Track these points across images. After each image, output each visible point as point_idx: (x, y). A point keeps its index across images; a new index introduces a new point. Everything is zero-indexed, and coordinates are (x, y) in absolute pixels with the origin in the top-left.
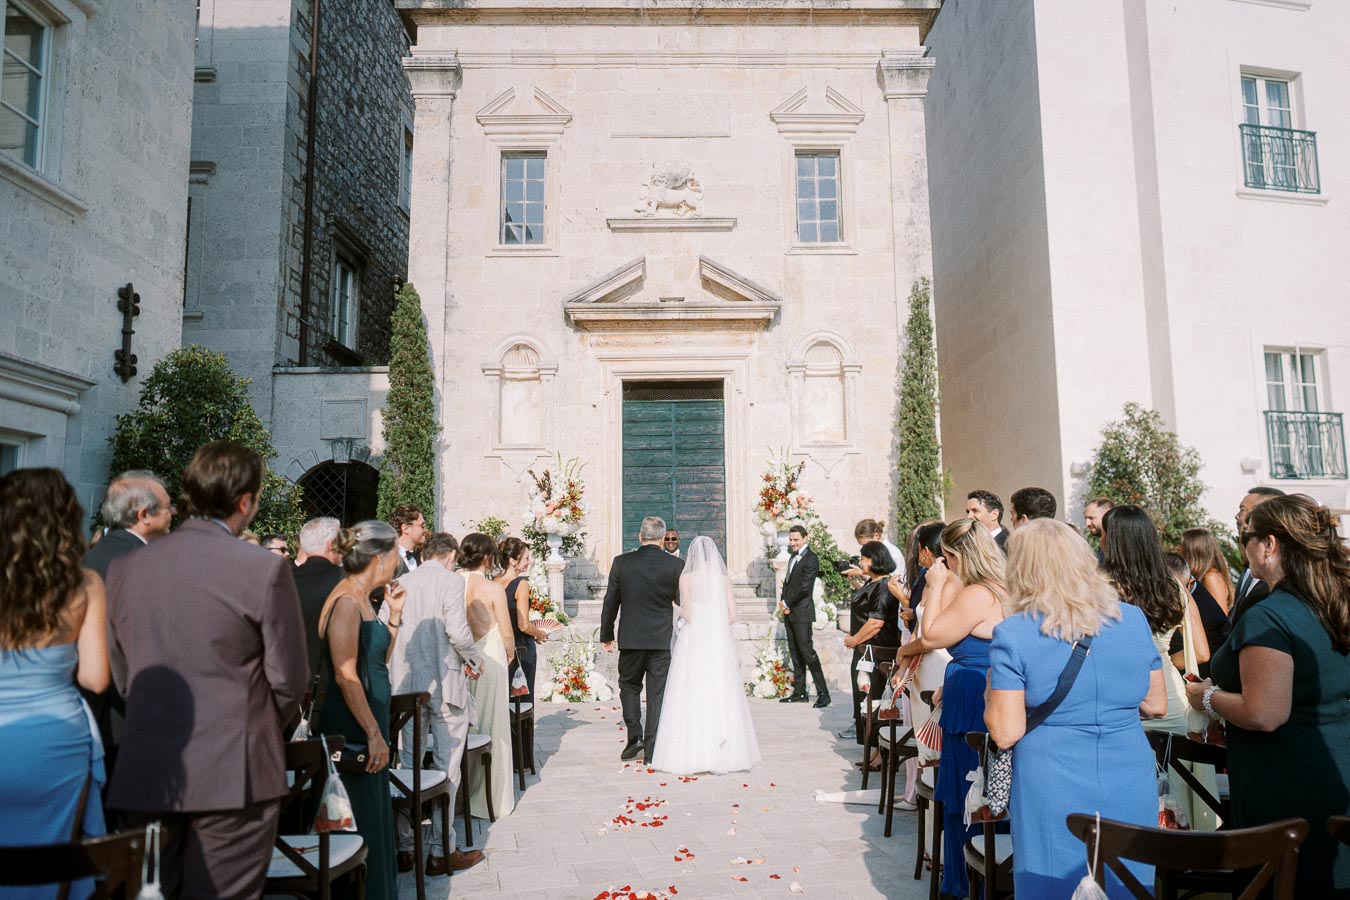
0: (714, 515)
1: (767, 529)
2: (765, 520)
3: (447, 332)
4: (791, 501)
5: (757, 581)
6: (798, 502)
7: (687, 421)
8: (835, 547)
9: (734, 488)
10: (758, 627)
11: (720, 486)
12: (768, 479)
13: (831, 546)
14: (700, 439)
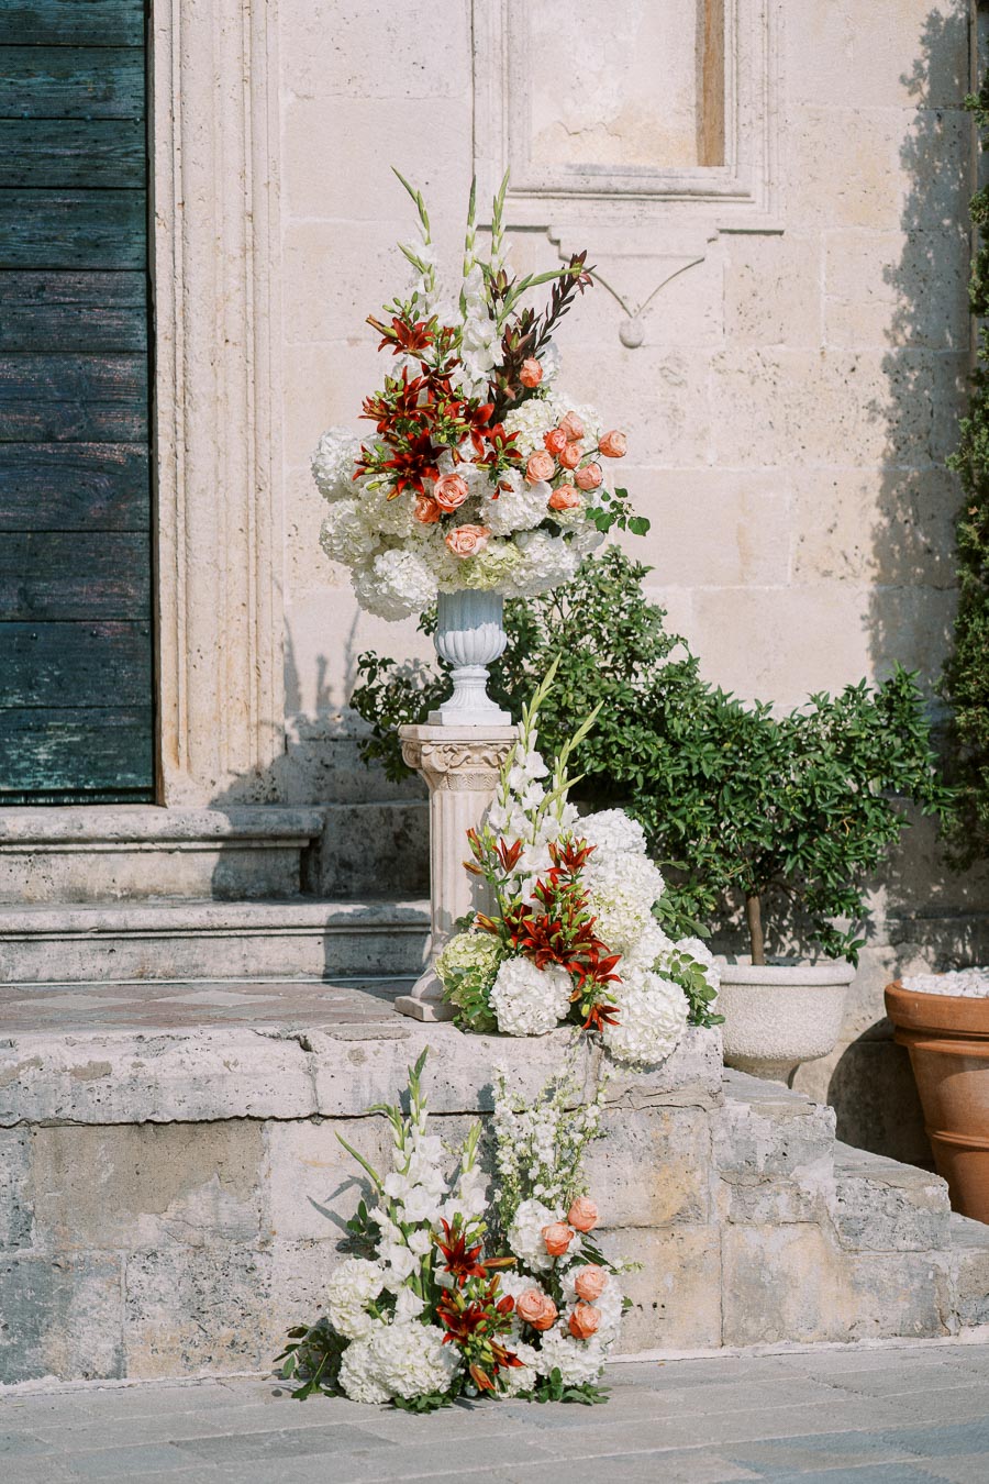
0: (96, 509)
1: (399, 583)
2: (389, 542)
4: (522, 446)
5: (308, 819)
6: (554, 452)
8: (687, 669)
9: (199, 371)
10: (358, 1057)
11: (126, 369)
12: (407, 335)
13: (661, 662)
14: (29, 140)
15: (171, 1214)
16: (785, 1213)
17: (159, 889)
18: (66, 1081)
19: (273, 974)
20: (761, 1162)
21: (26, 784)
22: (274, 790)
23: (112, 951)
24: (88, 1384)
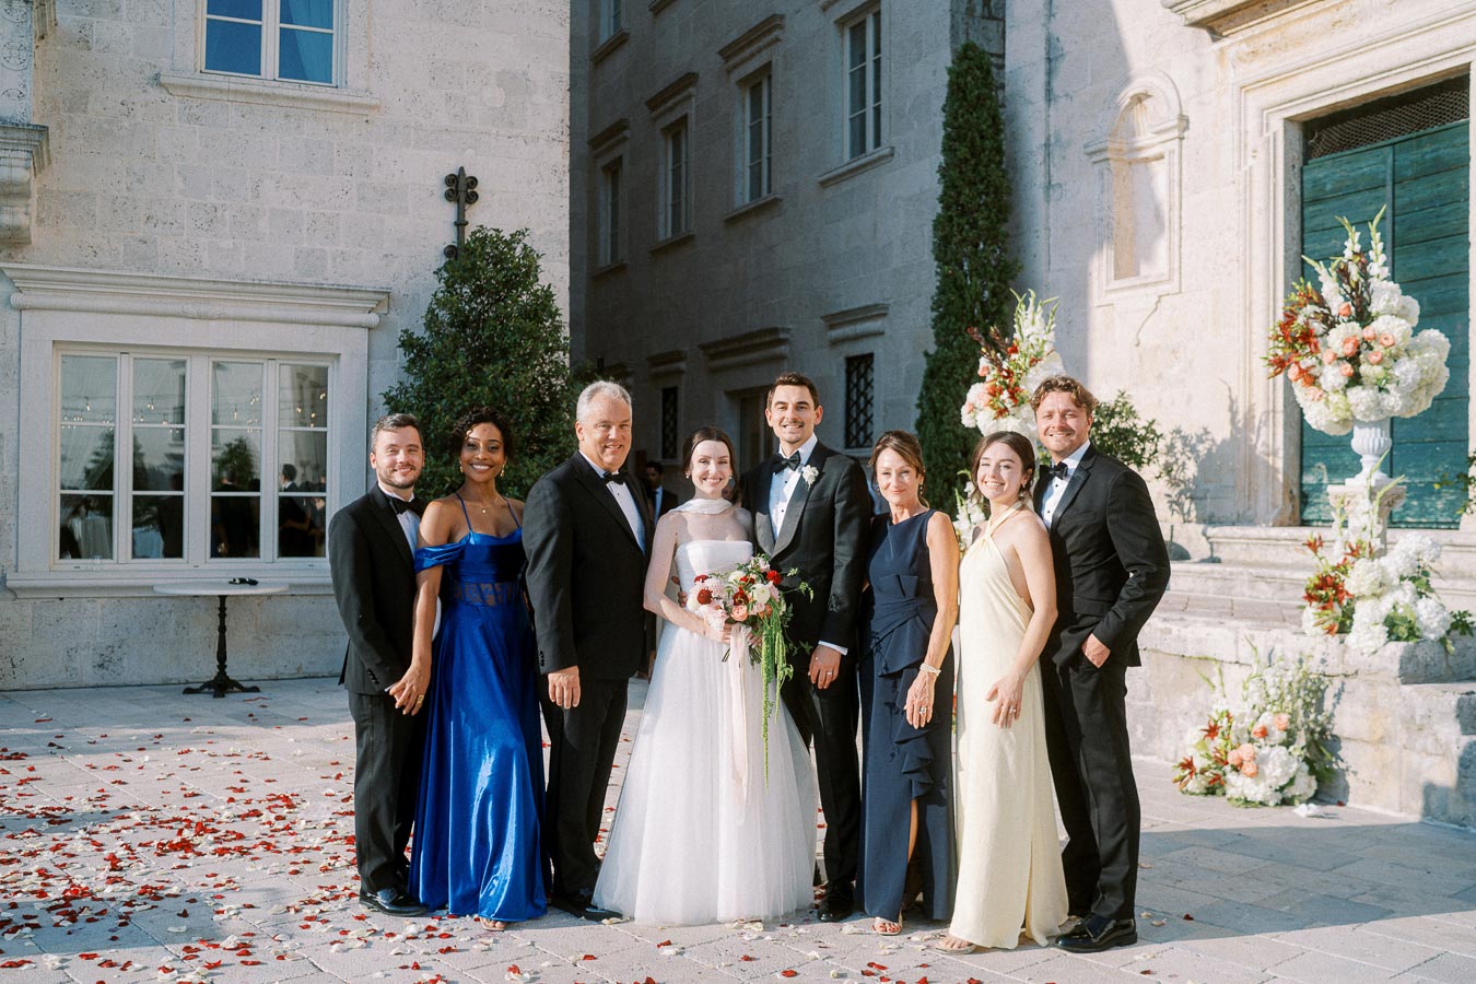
3: (1053, 102)
7: (1417, 178)
14: (1438, 217)
15: (1192, 697)
16: (1430, 748)
18: (1158, 633)
20: (1418, 718)
21: (1432, 519)
24: (1165, 763)
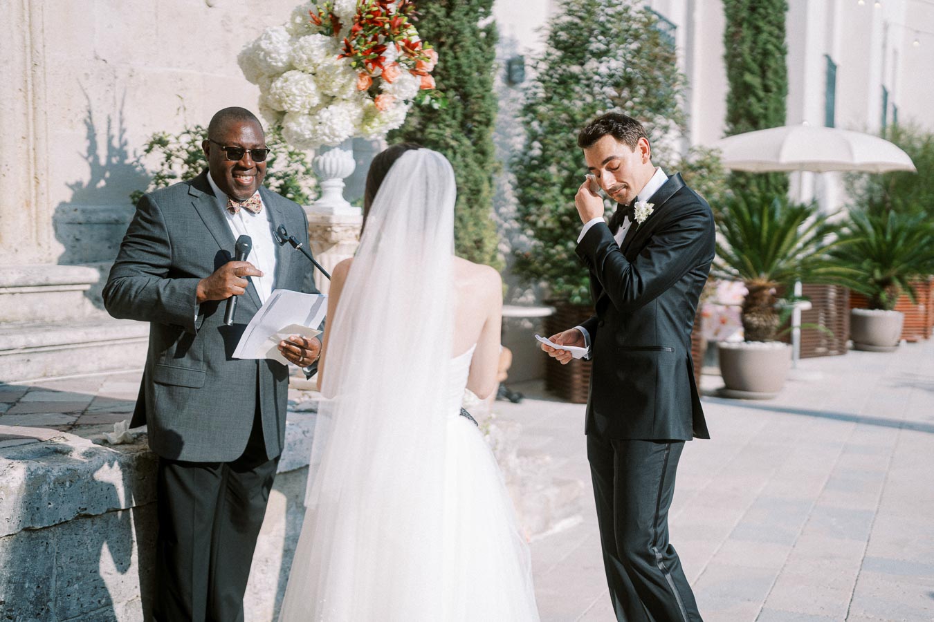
17: (7, 319)
19: (113, 369)
22: (50, 254)
23: (28, 360)
